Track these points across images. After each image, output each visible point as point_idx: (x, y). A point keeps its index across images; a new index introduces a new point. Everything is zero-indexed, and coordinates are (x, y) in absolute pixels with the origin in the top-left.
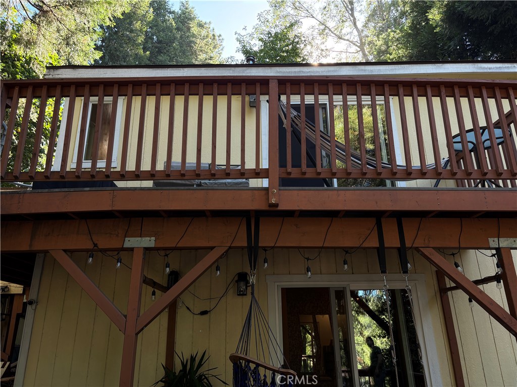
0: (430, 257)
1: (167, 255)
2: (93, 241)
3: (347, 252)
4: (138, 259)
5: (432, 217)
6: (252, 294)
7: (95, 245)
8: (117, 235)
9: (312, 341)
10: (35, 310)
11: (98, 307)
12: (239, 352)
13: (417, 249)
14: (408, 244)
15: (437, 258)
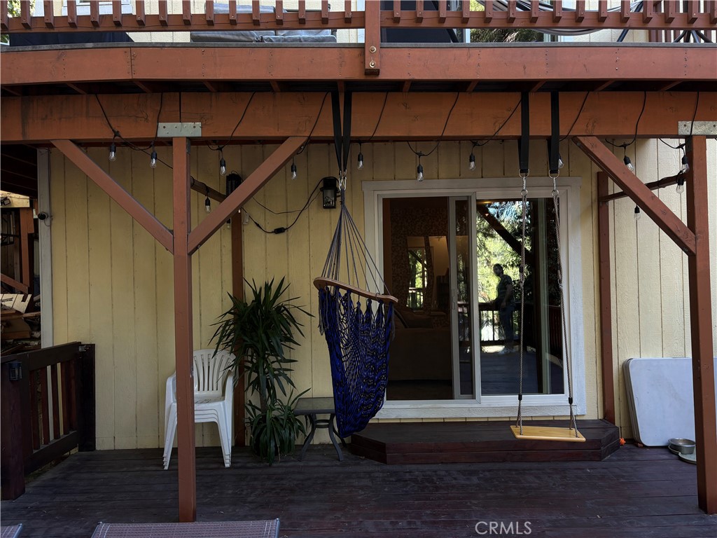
0: (591, 150)
1: (220, 149)
2: (111, 127)
3: (475, 144)
4: (180, 155)
5: (604, 90)
6: (342, 203)
7: (116, 134)
8: (146, 119)
9: (423, 271)
10: (50, 226)
11: (136, 222)
12: (326, 276)
13: (575, 139)
14: (563, 132)
15: (602, 152)
